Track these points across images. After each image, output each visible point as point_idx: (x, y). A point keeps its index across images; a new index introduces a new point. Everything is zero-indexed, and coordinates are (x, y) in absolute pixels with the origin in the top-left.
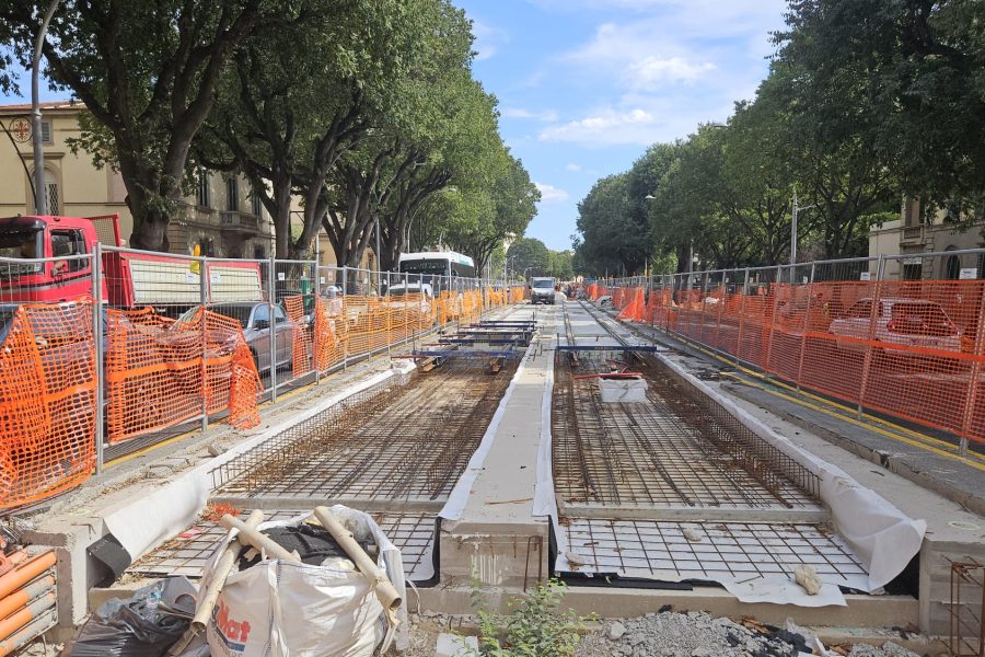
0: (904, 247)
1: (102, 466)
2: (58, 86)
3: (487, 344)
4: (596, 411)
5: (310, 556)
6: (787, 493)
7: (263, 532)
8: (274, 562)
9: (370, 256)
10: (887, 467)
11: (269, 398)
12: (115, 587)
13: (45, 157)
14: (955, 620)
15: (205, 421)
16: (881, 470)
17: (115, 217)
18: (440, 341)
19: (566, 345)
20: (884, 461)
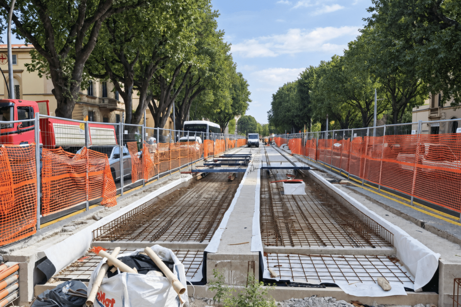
0: (430, 118)
1: (39, 226)
2: (20, 37)
3: (228, 166)
4: (281, 200)
5: (142, 270)
6: (374, 240)
7: (119, 259)
8: (125, 274)
9: (170, 122)
10: (424, 228)
11: (119, 192)
12: (47, 284)
13: (14, 72)
14: (455, 303)
15: (87, 205)
16: (421, 229)
17: (47, 102)
18: (204, 164)
19: (266, 166)
20: (422, 225)
